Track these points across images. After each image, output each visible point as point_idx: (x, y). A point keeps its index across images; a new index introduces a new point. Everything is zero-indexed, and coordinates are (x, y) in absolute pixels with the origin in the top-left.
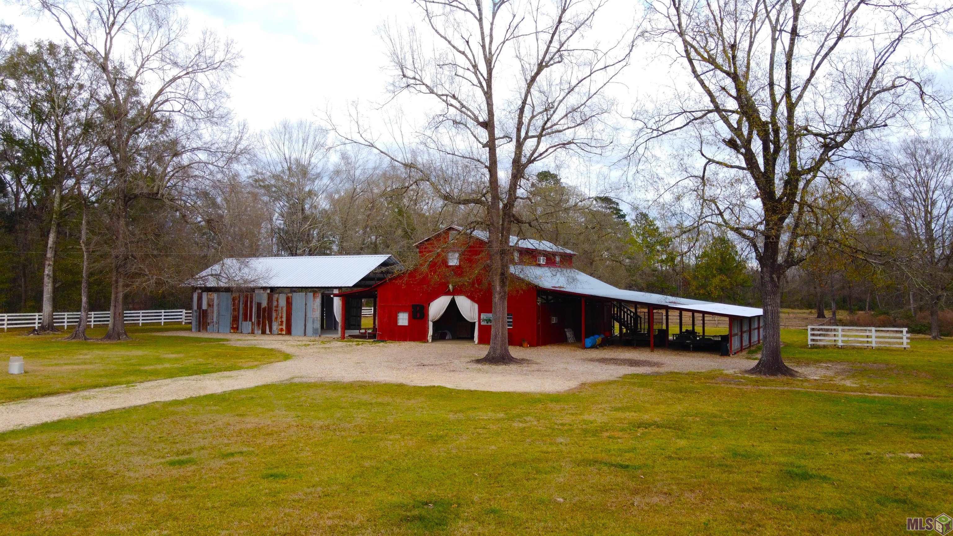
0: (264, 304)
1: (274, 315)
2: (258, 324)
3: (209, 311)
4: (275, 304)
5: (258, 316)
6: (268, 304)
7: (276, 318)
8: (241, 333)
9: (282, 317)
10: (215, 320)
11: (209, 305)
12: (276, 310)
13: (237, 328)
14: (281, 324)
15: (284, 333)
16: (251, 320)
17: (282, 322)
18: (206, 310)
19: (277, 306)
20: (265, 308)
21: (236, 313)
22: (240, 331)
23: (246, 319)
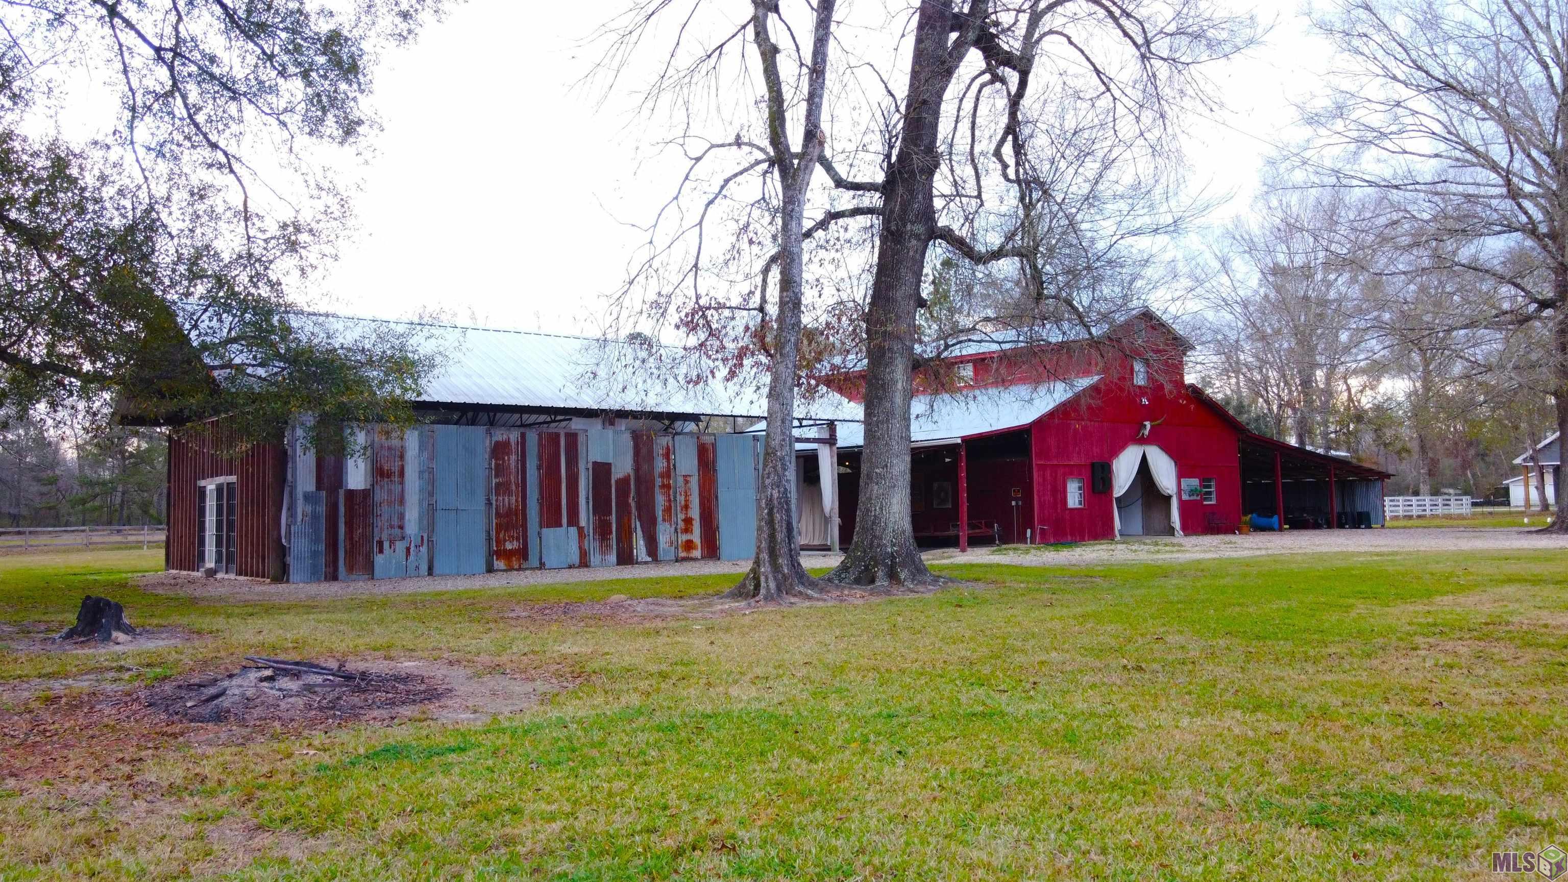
0: (623, 467)
1: (660, 500)
2: (603, 531)
3: (380, 495)
4: (660, 465)
5: (600, 506)
6: (637, 469)
7: (668, 510)
8: (542, 566)
9: (686, 507)
10: (412, 526)
11: (379, 473)
12: (666, 487)
13: (523, 553)
14: (687, 530)
15: (697, 553)
16: (573, 520)
17: (688, 521)
18: (366, 494)
19: (667, 474)
20: (623, 483)
21: (512, 500)
22: (534, 561)
23: (551, 518)
